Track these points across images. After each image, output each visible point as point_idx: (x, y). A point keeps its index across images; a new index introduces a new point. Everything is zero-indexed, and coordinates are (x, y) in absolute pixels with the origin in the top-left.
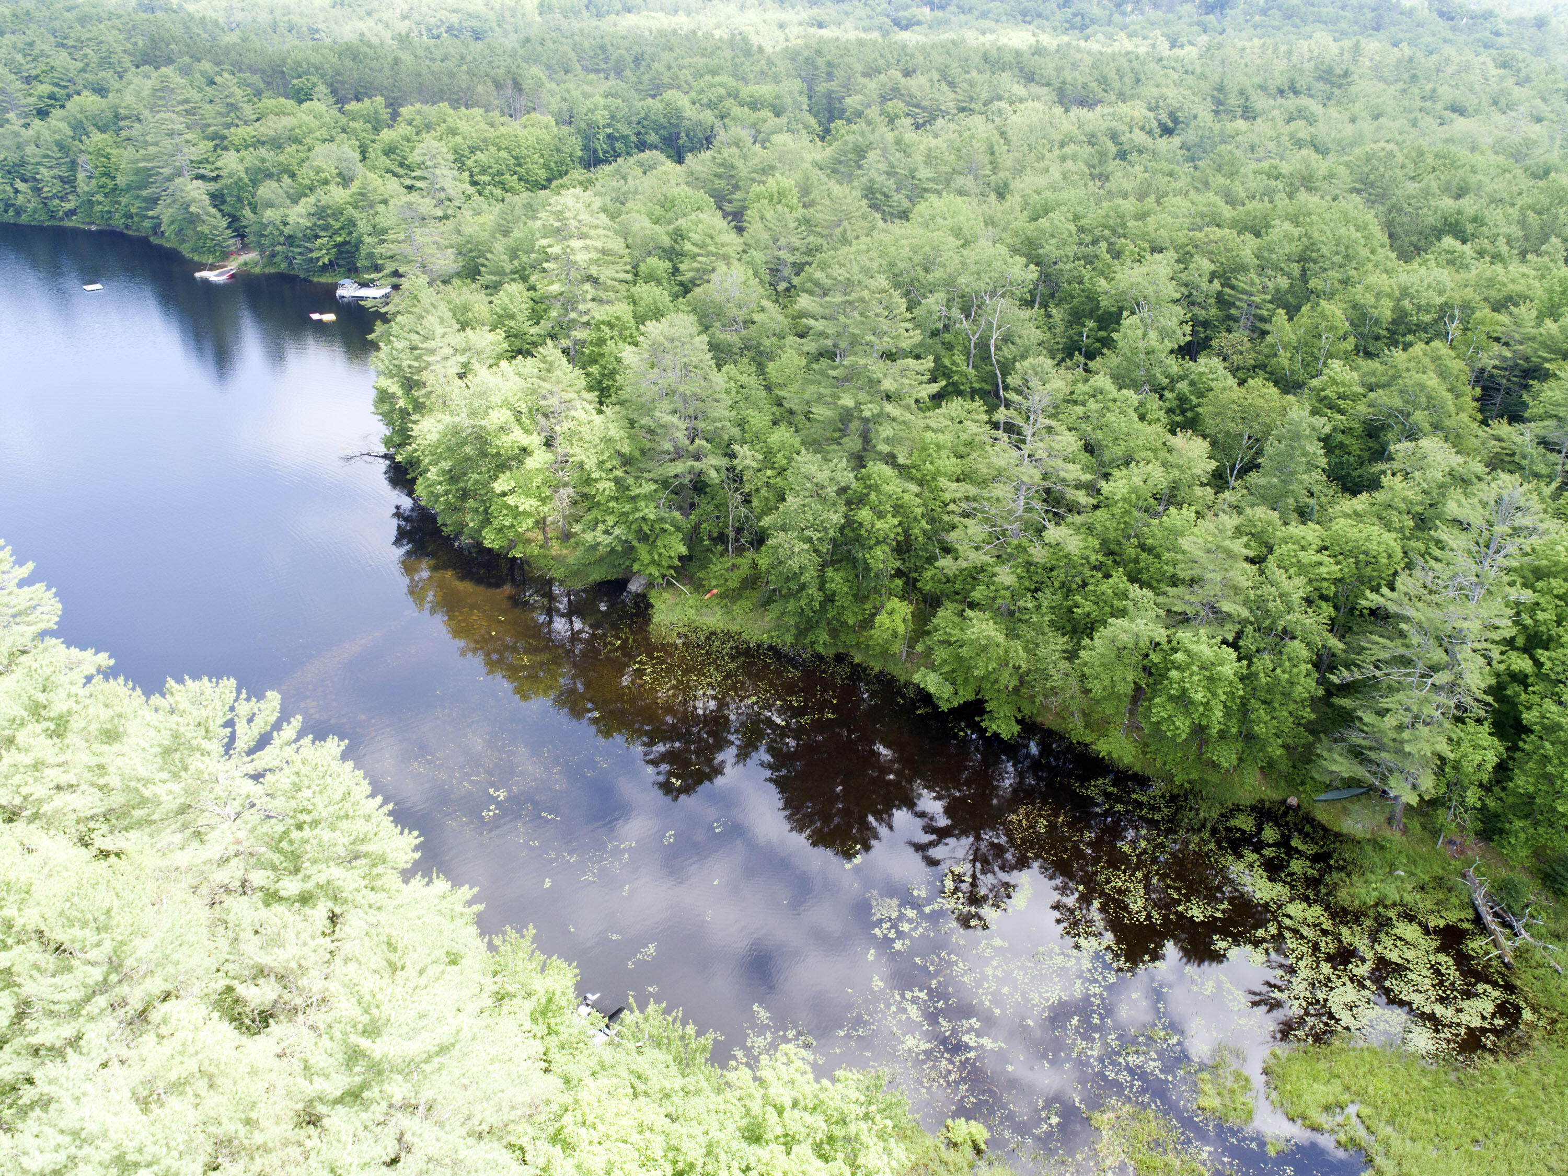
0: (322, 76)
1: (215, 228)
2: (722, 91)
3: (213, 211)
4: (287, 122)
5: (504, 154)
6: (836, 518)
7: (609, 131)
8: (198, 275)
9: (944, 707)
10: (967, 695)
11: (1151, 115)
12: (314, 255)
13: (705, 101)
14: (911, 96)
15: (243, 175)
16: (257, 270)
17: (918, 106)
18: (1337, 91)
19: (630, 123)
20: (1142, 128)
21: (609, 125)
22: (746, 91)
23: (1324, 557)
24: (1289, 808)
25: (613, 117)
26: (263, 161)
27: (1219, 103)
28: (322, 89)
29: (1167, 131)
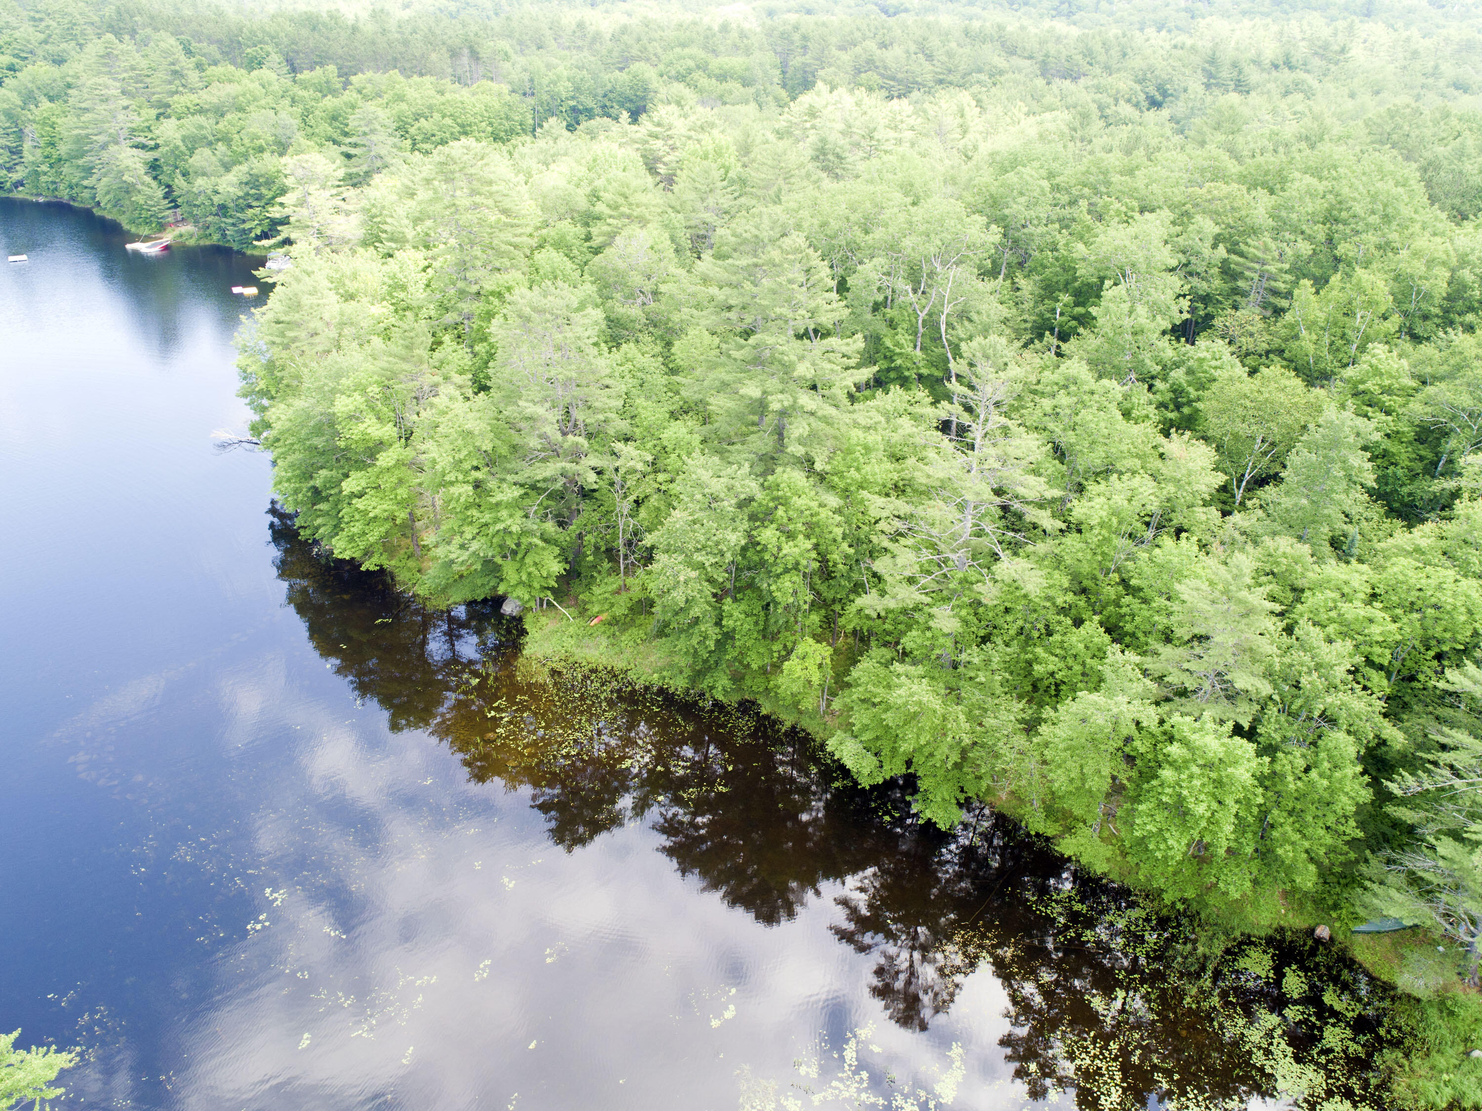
0: (277, 45)
1: (150, 198)
2: (691, 63)
3: (148, 179)
4: (232, 89)
5: (448, 121)
6: (735, 538)
7: (572, 103)
8: (129, 247)
9: (865, 783)
10: (894, 769)
11: (1138, 87)
12: (247, 226)
13: (673, 73)
14: (885, 68)
15: (180, 143)
16: (192, 242)
17: (893, 78)
18: (1333, 68)
19: (595, 96)
20: (1129, 101)
21: (573, 98)
22: (715, 63)
23: (1376, 611)
24: (1318, 941)
25: (577, 89)
26: (201, 127)
27: (1211, 76)
28: (275, 58)
29: (1155, 104)
